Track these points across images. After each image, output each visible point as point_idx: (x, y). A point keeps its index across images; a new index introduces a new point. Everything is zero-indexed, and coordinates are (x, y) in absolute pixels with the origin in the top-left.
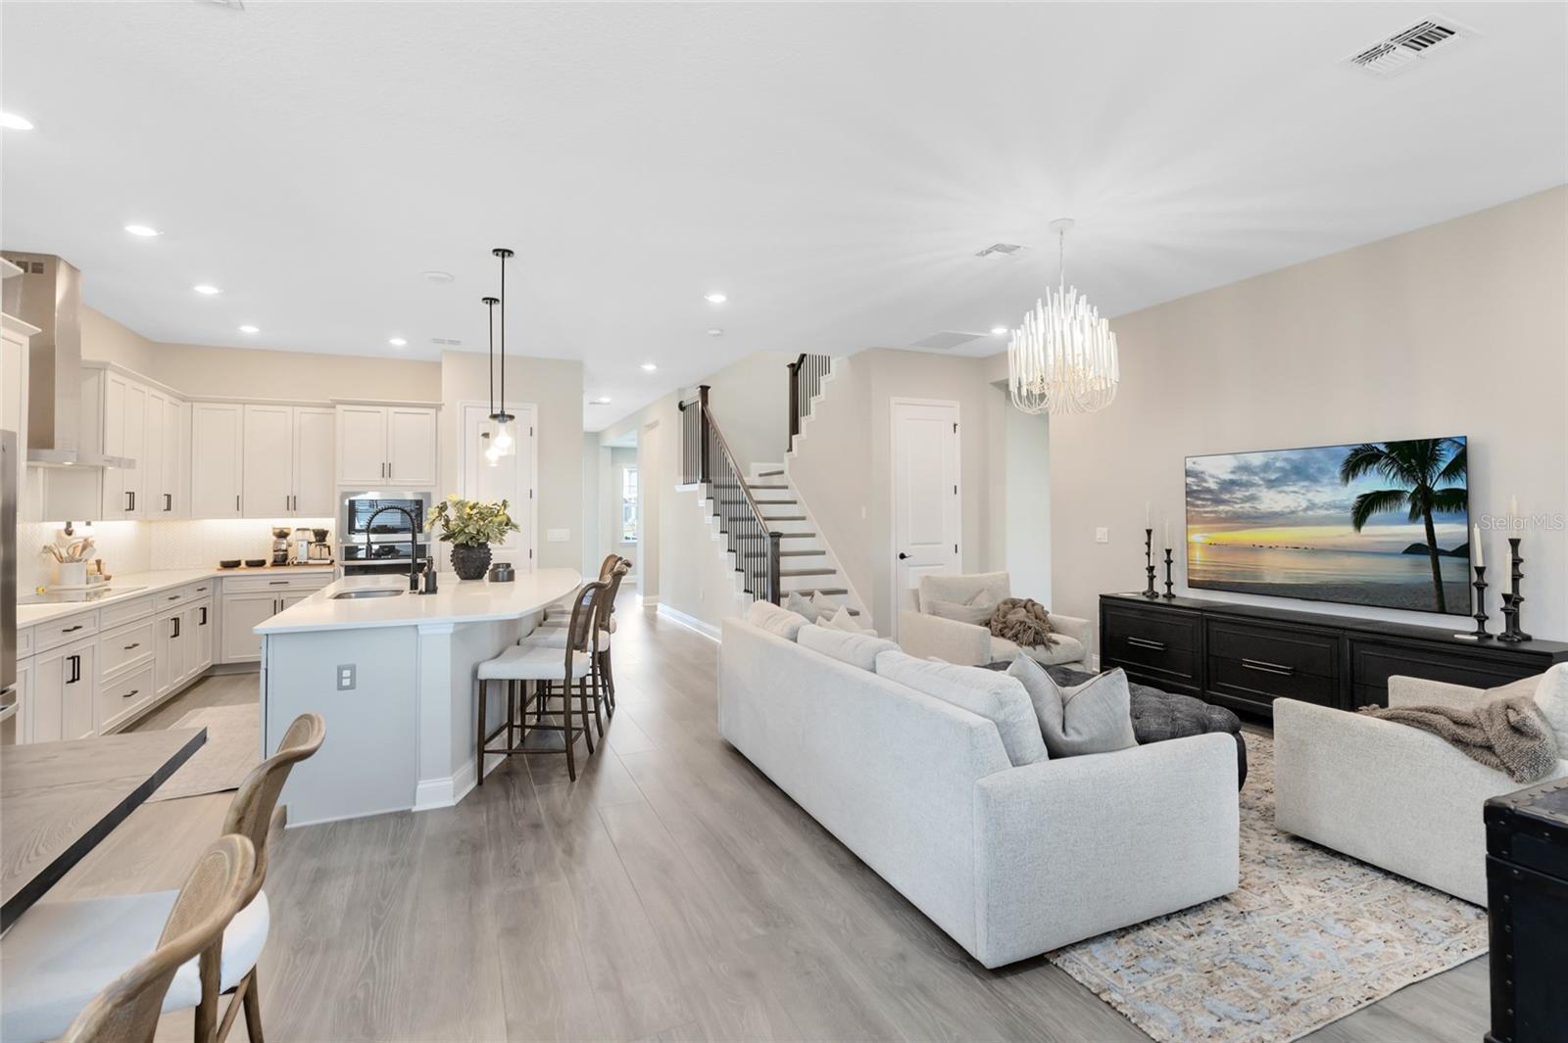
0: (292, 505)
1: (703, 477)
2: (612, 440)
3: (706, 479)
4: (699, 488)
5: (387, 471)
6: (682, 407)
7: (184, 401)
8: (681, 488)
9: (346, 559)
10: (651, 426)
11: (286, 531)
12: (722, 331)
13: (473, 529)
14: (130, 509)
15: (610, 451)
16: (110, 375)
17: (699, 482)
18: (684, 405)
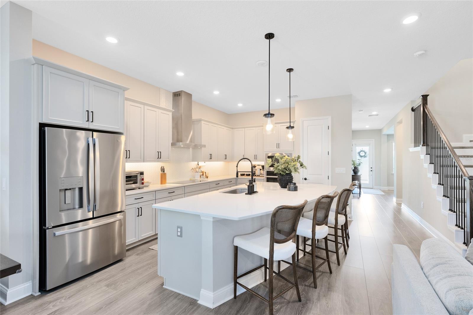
0: (256, 158)
1: (424, 143)
2: (386, 132)
3: (425, 143)
4: (421, 149)
5: (278, 146)
6: (413, 110)
7: (232, 129)
8: (413, 149)
9: (267, 175)
10: (400, 122)
11: (255, 165)
12: (425, 51)
13: (281, 167)
14: (210, 159)
15: (386, 136)
16: (203, 122)
17: (421, 146)
18: (414, 108)
